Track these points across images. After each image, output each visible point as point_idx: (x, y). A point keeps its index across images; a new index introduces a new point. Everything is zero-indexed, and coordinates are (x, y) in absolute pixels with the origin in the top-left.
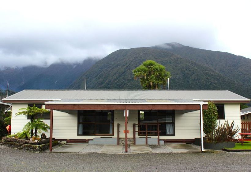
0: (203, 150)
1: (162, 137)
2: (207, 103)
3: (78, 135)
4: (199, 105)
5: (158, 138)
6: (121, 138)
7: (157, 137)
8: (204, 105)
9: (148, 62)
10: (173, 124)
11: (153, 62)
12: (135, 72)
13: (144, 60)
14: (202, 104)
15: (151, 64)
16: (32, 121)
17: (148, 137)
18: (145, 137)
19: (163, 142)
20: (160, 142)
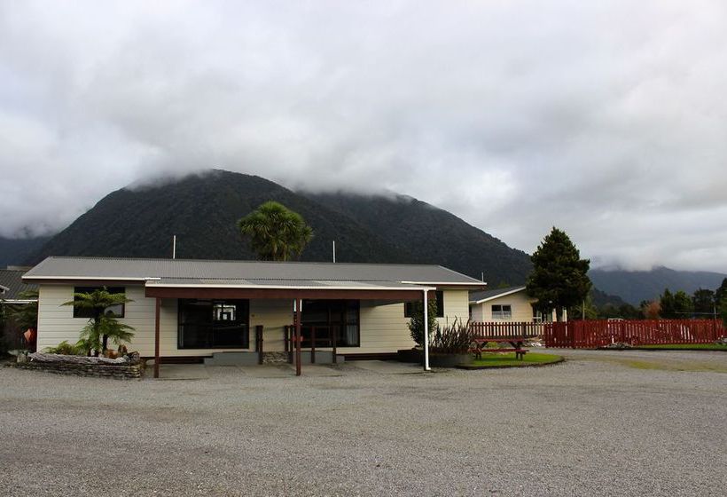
0: (428, 368)
1: (340, 350)
2: (435, 288)
3: (179, 348)
4: (422, 292)
5: (334, 351)
6: (265, 353)
7: (331, 349)
8: (429, 292)
9: (270, 205)
10: (358, 324)
11: (279, 205)
12: (242, 224)
13: (263, 201)
14: (426, 289)
15: (277, 211)
16: (97, 320)
17: (316, 349)
18: (310, 349)
19: (343, 357)
20: (338, 357)
